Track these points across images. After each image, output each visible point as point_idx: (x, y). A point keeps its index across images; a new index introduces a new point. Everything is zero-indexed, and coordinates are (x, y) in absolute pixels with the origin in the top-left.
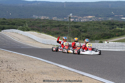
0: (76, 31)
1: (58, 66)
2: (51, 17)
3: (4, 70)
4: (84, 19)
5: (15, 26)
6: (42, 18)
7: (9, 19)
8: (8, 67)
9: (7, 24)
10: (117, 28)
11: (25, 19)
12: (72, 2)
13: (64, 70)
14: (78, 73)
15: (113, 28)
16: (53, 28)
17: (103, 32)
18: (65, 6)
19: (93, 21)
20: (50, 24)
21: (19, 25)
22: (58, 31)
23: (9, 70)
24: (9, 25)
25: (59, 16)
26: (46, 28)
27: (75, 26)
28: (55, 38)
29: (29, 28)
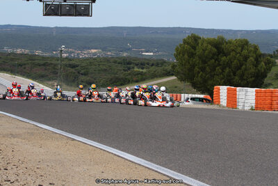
0: (71, 73)
2: (32, 51)
4: (85, 54)
6: (19, 51)
10: (136, 69)
12: (66, 28)
15: (129, 69)
16: (35, 68)
17: (113, 76)
18: (54, 34)
19: (99, 57)
22: (44, 73)
25: (45, 49)
26: (25, 68)
27: (70, 65)
28: (38, 84)
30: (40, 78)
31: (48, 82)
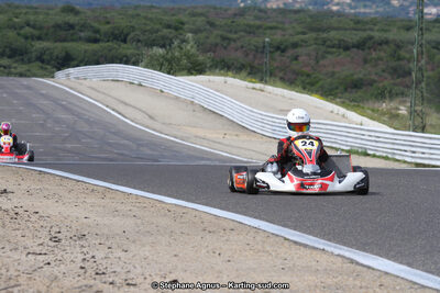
1: (352, 261)
3: (67, 282)
5: (128, 49)
7: (93, 11)
8: (86, 265)
9: (82, 34)
11: (179, 9)
13: (386, 280)
16: (330, 56)
20: (314, 35)
21: (151, 44)
22: (360, 73)
23: (92, 282)
24: (96, 41)
26: (296, 58)
28: (342, 110)
29: (201, 58)
30: (349, 91)
31: (376, 105)
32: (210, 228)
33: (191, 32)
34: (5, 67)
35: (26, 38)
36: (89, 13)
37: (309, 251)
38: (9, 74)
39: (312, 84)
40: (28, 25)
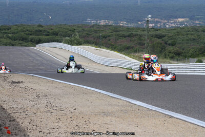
0: (158, 43)
1: (129, 102)
2: (116, 22)
3: (42, 110)
4: (171, 23)
5: (57, 38)
6: (102, 23)
7: (47, 26)
8: (48, 104)
9: (44, 33)
11: (74, 26)
13: (140, 108)
14: (163, 113)
16: (120, 39)
17: (202, 45)
18: (139, 3)
19: (186, 26)
20: (115, 33)
21: (65, 36)
22: (129, 44)
23: (50, 110)
24: (48, 35)
25: (130, 20)
26: (110, 40)
27: (156, 35)
28: (124, 56)
29: (80, 40)
30: (126, 50)
31: (134, 54)
32: (85, 93)
33: (77, 32)
34: (21, 44)
35: (27, 34)
36: (46, 27)
37: (116, 100)
38: (22, 46)
39: (115, 48)
40: (27, 30)
